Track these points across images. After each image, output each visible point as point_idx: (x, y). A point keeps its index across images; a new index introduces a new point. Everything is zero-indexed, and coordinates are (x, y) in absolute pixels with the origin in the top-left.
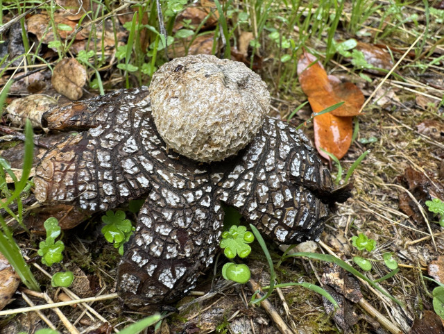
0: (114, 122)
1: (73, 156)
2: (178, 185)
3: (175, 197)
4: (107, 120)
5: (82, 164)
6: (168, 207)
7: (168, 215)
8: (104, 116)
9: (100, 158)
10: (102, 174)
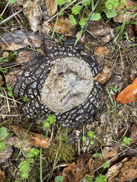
0: (34, 73)
1: (16, 80)
2: (41, 103)
3: (38, 105)
4: (33, 71)
5: (17, 84)
6: (35, 106)
7: (34, 108)
8: (33, 69)
9: (23, 85)
10: (22, 90)
